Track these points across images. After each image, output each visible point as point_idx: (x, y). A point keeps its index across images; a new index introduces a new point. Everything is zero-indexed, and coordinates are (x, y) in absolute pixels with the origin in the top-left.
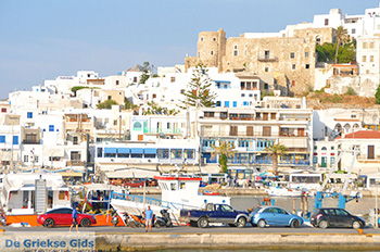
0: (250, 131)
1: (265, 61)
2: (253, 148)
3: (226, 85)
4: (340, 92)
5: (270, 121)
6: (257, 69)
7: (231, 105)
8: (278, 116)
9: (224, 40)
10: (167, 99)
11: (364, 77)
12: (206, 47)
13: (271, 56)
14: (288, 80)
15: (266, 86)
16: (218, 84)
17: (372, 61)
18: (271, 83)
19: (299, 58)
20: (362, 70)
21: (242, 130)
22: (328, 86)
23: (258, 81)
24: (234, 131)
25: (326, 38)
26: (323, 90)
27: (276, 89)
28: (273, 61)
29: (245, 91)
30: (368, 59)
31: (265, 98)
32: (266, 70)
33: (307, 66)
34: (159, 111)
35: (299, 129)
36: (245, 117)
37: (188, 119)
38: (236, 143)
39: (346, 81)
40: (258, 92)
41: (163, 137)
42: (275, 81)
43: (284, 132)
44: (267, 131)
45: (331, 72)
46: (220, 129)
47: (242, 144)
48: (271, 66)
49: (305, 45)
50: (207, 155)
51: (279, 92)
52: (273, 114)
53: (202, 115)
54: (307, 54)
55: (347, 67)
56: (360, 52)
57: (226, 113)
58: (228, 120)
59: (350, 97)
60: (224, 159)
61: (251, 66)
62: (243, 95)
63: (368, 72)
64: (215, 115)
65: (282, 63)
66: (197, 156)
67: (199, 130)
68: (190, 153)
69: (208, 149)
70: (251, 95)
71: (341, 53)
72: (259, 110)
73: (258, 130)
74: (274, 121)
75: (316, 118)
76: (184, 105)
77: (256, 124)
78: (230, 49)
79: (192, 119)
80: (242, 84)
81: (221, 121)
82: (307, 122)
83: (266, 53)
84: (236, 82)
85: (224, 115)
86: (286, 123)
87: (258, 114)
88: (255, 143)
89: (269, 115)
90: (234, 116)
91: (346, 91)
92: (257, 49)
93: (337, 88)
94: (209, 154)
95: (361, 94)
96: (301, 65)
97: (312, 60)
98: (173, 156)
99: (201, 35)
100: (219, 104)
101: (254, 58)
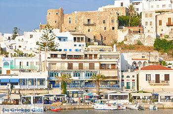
0: (81, 66)
1: (88, 25)
2: (83, 77)
3: (65, 39)
4: (133, 43)
5: (94, 60)
6: (83, 30)
7: (68, 50)
8: (98, 56)
9: (63, 15)
10: (28, 48)
11: (147, 35)
12: (52, 18)
13: (92, 22)
14: (102, 37)
15: (89, 40)
16: (60, 39)
17: (151, 25)
18: (92, 38)
19: (108, 23)
20: (146, 31)
21: (76, 65)
22: (126, 40)
23: (84, 36)
24: (70, 66)
25: (123, 13)
26: (123, 42)
27: (95, 41)
28: (92, 25)
29: (76, 43)
30: (149, 23)
31: (89, 47)
32: (89, 31)
33: (113, 28)
34: (21, 55)
35: (112, 65)
36: (77, 57)
37: (40, 59)
38: (72, 74)
39: (137, 37)
40: (84, 43)
41: (23, 71)
42: (94, 37)
43: (103, 67)
44: (92, 66)
45: (127, 32)
46: (61, 65)
47: (76, 75)
48: (91, 28)
49: (112, 16)
50: (53, 82)
51: (97, 43)
52: (96, 55)
53: (50, 56)
54: (113, 21)
55: (137, 29)
56: (144, 20)
57: (65, 55)
58: (66, 60)
59: (138, 46)
60: (64, 85)
61: (80, 28)
62: (75, 45)
63: (149, 31)
64: (58, 56)
65: (98, 26)
66: (46, 83)
67: (48, 66)
68: (42, 81)
69: (53, 79)
70: (80, 45)
71: (132, 21)
72: (86, 53)
73: (86, 65)
74: (96, 60)
75: (123, 57)
76: (38, 51)
77: (85, 62)
78: (66, 20)
79: (43, 59)
80: (75, 39)
81: (62, 60)
82: (117, 60)
83: (89, 20)
84: (71, 37)
85: (64, 56)
86: (103, 61)
87: (86, 55)
88: (84, 74)
89: (93, 56)
90: (70, 57)
91: (136, 43)
92: (83, 18)
93: (131, 41)
94: (54, 81)
95: (145, 44)
96: (109, 28)
97: (116, 25)
98: (30, 83)
99: (49, 11)
100: (60, 50)
101: (81, 24)
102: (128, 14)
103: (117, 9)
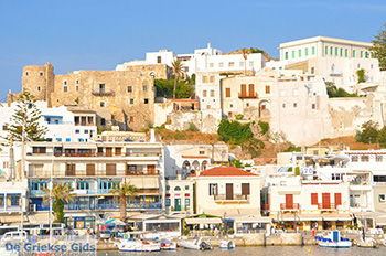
0: (91, 169)
1: (100, 95)
2: (95, 189)
3: (58, 120)
4: (181, 128)
5: (114, 158)
6: (91, 104)
7: (64, 140)
8: (123, 151)
9: (52, 76)
11: (205, 113)
12: (32, 80)
13: (107, 89)
14: (126, 116)
15: (103, 121)
16: (48, 119)
17: (212, 95)
18: (108, 118)
19: (137, 92)
20: (203, 106)
21: (81, 168)
22: (169, 122)
23: (94, 115)
24: (70, 170)
25: (162, 75)
26: (163, 126)
27: (115, 124)
28: (108, 95)
29: (79, 127)
30: (208, 94)
31: (104, 133)
32: (102, 105)
33: (146, 101)
35: (149, 166)
36: (84, 152)
37: (12, 156)
38: (74, 185)
39: (188, 117)
40: (94, 128)
42: (113, 117)
43: (131, 170)
44: (111, 169)
45: (171, 108)
46: (52, 168)
47: (81, 186)
48: (107, 100)
49: (143, 78)
50: (37, 201)
51: (118, 127)
52: (118, 149)
53: (31, 151)
54: (145, 88)
55: (188, 102)
56: (199, 88)
57: (60, 148)
58: (63, 158)
59: (191, 134)
60: (60, 205)
61: (85, 101)
62: (77, 131)
63: (208, 107)
64: (47, 150)
65: (118, 98)
66: (24, 202)
67: (27, 169)
68: (15, 199)
69: (38, 194)
70: (86, 132)
71: (179, 88)
72: (101, 145)
73: (101, 168)
74: (119, 158)
75: (167, 153)
76: (6, 142)
77: (98, 161)
78: (59, 84)
79: (17, 157)
80: (76, 119)
81: (53, 158)
82: (158, 158)
83: (101, 86)
84: (69, 117)
85: (58, 150)
86: (133, 159)
87: (100, 149)
88: (96, 184)
89: (114, 151)
90: (70, 152)
91: (188, 127)
92: (90, 81)
93: (178, 124)
94: (41, 199)
95: (203, 131)
96: (139, 100)
97: (151, 95)
99: (26, 69)
100: (50, 140)
101: (88, 92)
102: (169, 76)
103: (150, 67)
